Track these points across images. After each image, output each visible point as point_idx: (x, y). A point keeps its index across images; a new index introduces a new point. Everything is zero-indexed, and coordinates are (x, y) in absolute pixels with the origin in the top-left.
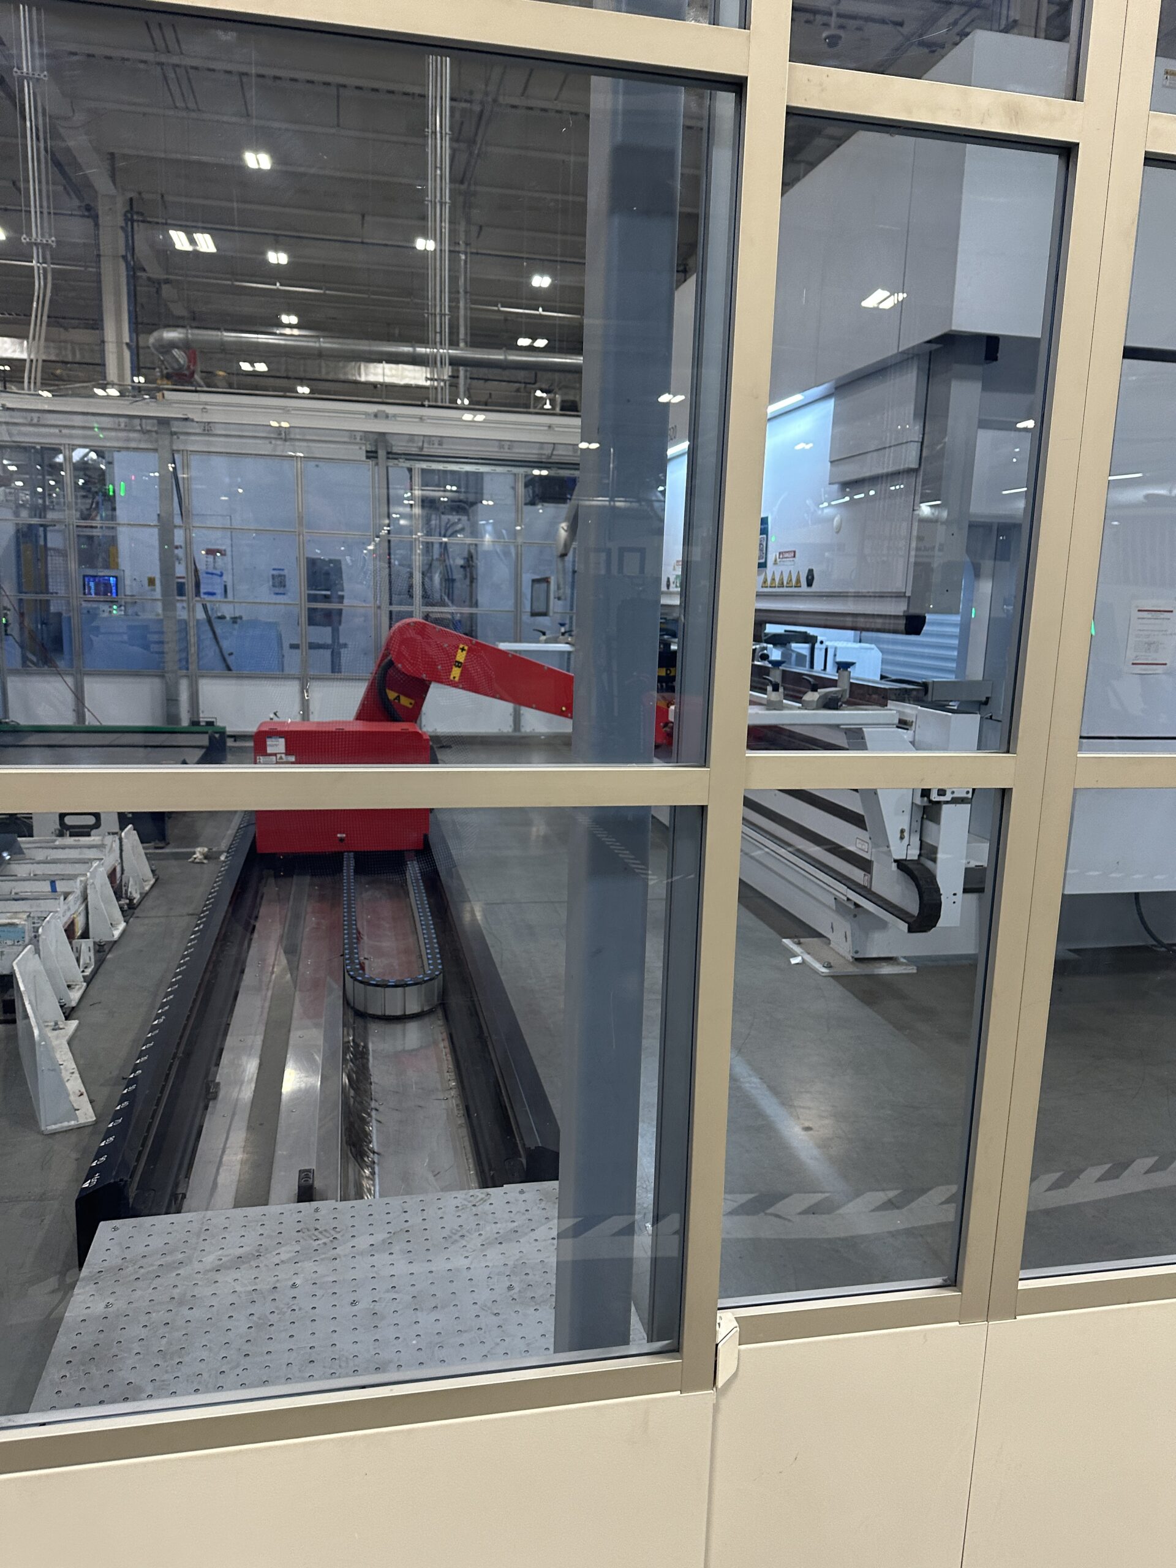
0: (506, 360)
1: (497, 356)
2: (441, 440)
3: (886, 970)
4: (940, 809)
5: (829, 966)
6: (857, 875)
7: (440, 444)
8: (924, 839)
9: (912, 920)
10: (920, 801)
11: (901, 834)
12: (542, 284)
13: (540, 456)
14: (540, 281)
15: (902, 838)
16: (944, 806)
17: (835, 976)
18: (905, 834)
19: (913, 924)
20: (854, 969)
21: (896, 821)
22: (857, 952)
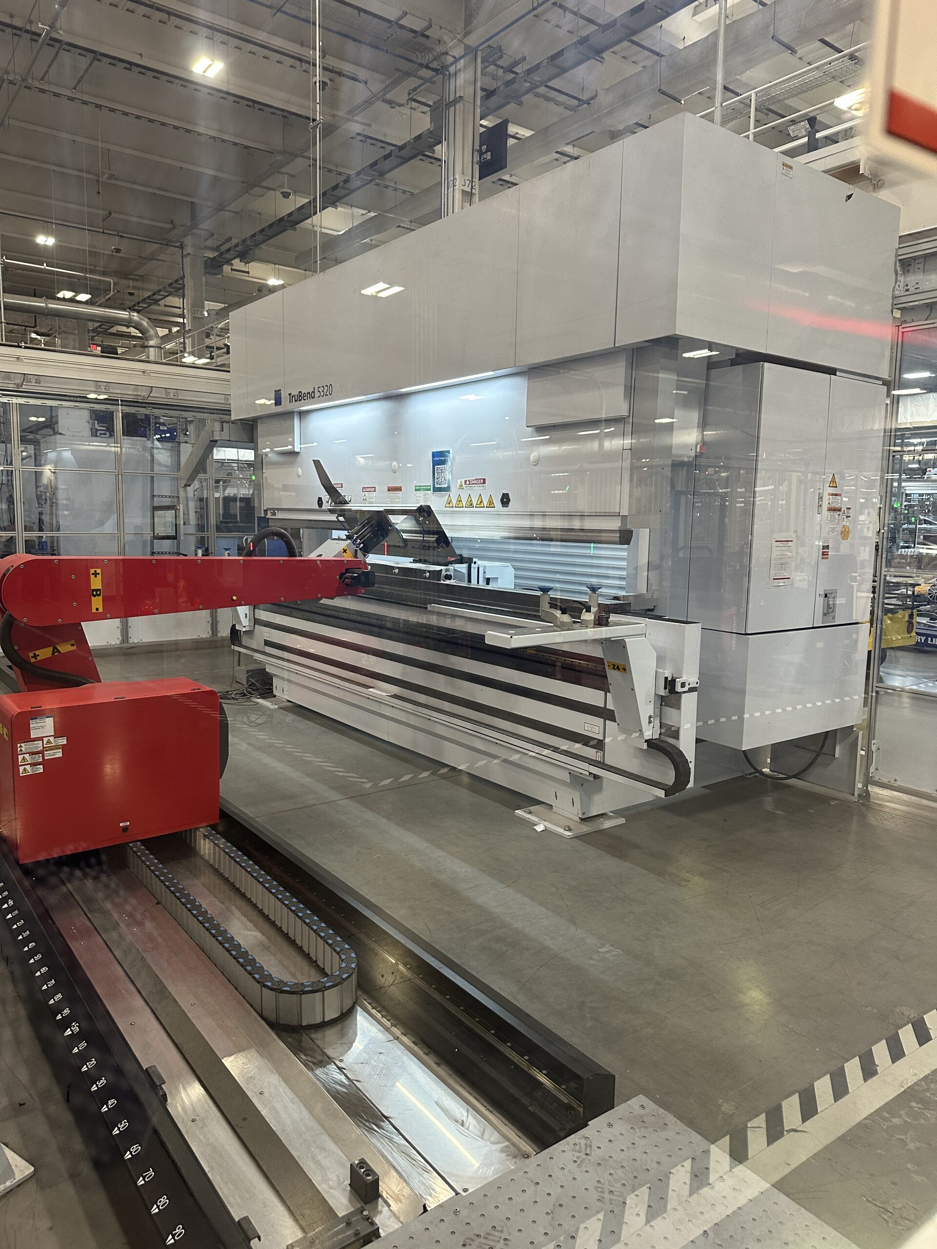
0: (47, 308)
1: (38, 303)
2: (38, 378)
3: (607, 824)
4: (680, 698)
5: (570, 830)
6: (591, 753)
7: (38, 382)
8: (663, 721)
9: (666, 788)
10: (662, 692)
11: (650, 720)
12: (47, 243)
13: (136, 397)
14: (45, 240)
15: (650, 722)
16: (683, 695)
17: (578, 837)
18: (652, 719)
19: (669, 791)
20: (585, 828)
21: (646, 708)
22: (584, 814)
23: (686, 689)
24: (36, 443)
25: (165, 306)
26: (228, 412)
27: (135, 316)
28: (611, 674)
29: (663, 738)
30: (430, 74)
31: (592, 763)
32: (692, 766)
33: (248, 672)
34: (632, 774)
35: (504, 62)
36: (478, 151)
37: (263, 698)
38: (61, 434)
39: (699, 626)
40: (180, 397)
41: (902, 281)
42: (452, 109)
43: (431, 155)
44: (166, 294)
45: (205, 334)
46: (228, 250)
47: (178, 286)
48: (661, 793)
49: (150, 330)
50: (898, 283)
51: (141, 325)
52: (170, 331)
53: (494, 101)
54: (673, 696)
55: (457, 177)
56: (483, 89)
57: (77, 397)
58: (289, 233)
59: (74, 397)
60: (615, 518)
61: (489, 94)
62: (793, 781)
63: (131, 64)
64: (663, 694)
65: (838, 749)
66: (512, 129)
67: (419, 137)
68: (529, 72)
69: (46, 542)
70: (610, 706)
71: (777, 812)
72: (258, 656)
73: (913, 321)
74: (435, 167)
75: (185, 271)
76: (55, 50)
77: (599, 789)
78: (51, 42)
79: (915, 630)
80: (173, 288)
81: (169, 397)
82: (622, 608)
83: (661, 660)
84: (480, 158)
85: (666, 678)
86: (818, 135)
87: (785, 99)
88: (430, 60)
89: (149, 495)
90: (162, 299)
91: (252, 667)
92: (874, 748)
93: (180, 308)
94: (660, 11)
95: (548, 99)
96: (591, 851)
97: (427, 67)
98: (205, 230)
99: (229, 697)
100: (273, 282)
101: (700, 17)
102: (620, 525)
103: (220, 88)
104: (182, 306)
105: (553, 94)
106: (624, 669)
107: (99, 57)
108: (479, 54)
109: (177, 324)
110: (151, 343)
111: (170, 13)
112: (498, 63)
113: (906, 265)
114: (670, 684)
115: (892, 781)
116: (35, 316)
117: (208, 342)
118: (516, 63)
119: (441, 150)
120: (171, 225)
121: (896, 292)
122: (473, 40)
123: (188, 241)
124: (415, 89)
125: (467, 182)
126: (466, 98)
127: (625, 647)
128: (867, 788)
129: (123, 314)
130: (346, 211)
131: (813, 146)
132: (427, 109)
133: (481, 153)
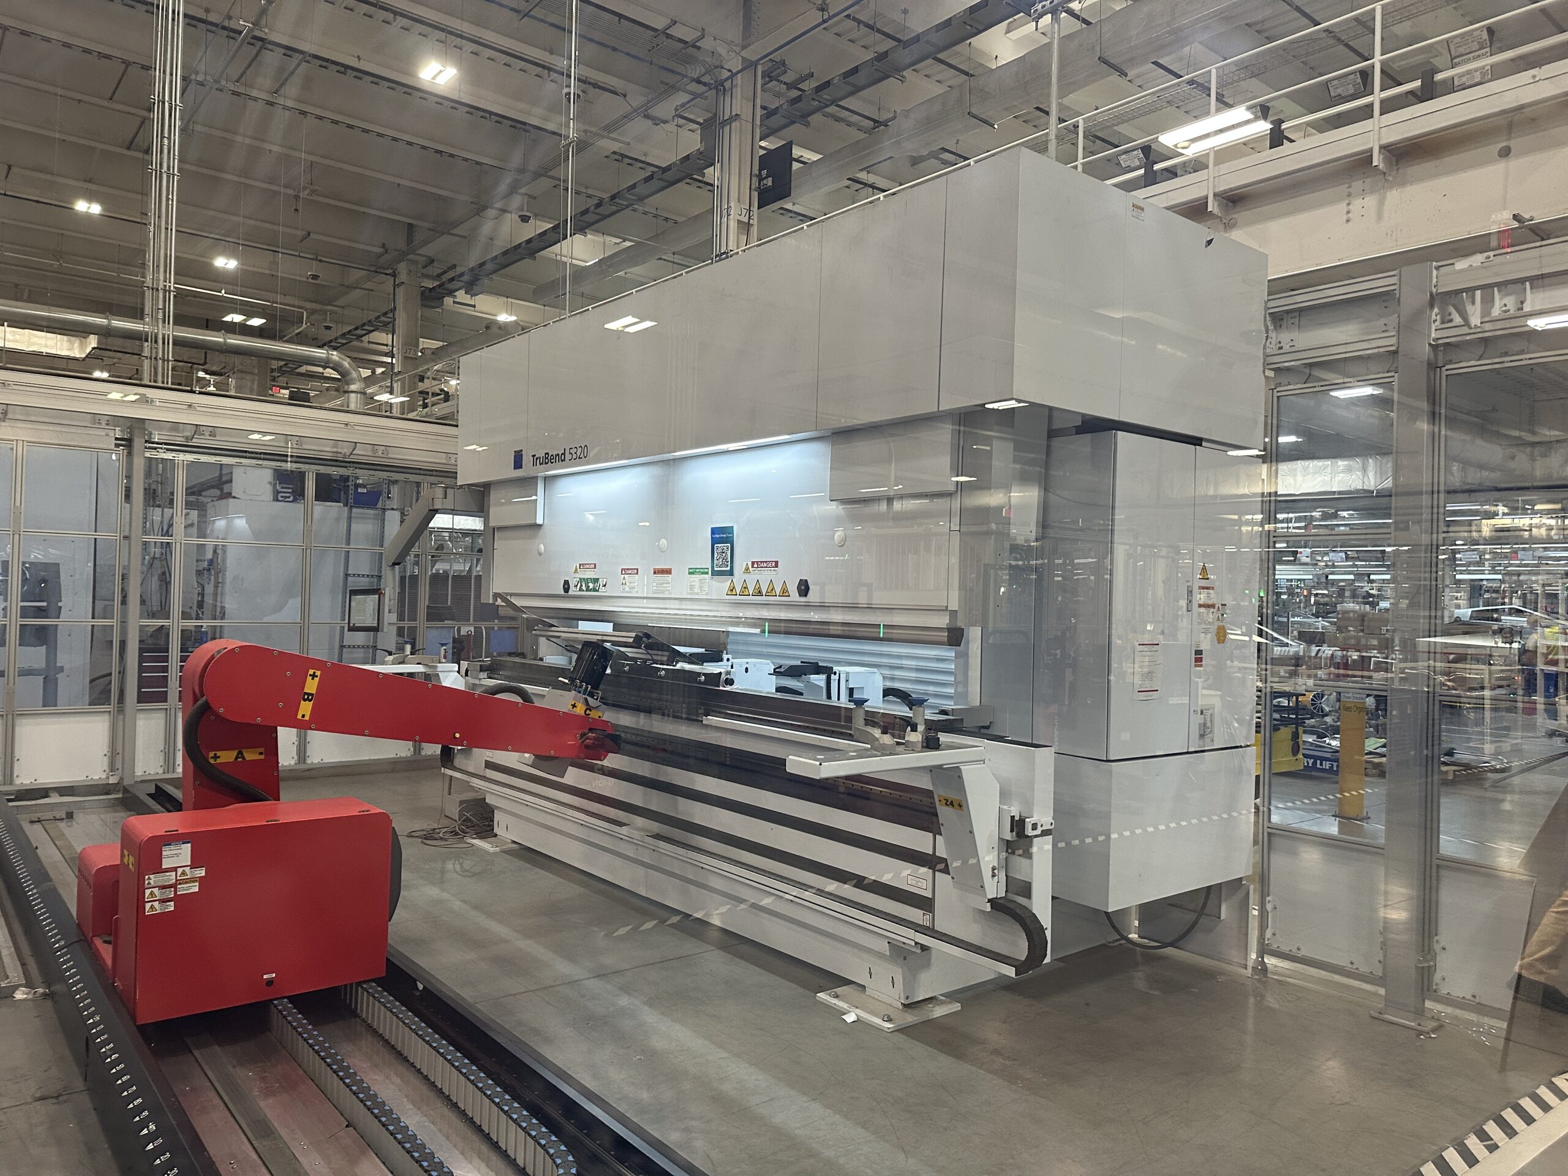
0: (225, 343)
1: (215, 338)
2: (213, 431)
3: (939, 1012)
4: (1031, 845)
5: (890, 1020)
6: (914, 914)
7: (212, 435)
8: (1010, 874)
9: (1017, 963)
10: (1008, 836)
11: (993, 872)
12: (227, 266)
13: (335, 455)
14: (225, 263)
15: (993, 876)
16: (1035, 840)
17: (900, 1030)
18: (996, 871)
19: (1020, 968)
20: (910, 1018)
21: (989, 858)
22: (907, 998)
23: (1038, 832)
24: (201, 508)
25: (369, 342)
26: (454, 475)
27: (335, 355)
28: (944, 812)
29: (1011, 896)
30: (701, 89)
31: (917, 929)
32: (1048, 933)
33: (461, 802)
34: (971, 945)
35: (789, 77)
36: (757, 176)
37: (481, 838)
38: (235, 497)
39: (1053, 750)
40: (390, 456)
41: (1274, 337)
42: (727, 129)
43: (700, 178)
44: (371, 328)
45: (418, 378)
46: (453, 279)
47: (386, 320)
48: (1010, 972)
49: (353, 372)
50: (1269, 340)
51: (341, 366)
52: (374, 372)
53: (776, 121)
54: (1022, 841)
55: (732, 204)
56: (763, 108)
57: (261, 453)
58: (527, 261)
59: (256, 453)
60: (941, 613)
61: (769, 113)
62: (1169, 951)
63: (347, 67)
64: (1009, 839)
65: (1224, 908)
66: (797, 152)
67: (687, 157)
68: (819, 89)
69: (206, 633)
70: (941, 852)
71: (1151, 992)
72: (476, 783)
73: (1289, 384)
74: (704, 192)
75: (397, 302)
76: (254, 50)
77: (927, 965)
78: (252, 41)
79: (1302, 751)
80: (380, 322)
81: (377, 455)
82: (953, 725)
83: (1005, 796)
84: (759, 184)
85: (1013, 817)
86: (1156, 167)
87: (1114, 125)
88: (702, 73)
89: (342, 574)
90: (365, 335)
91: (466, 796)
92: (1269, 907)
93: (387, 345)
94: (969, 28)
95: (838, 119)
96: (918, 1049)
97: (699, 82)
98: (425, 256)
99: (436, 836)
100: (504, 318)
101: (1015, 35)
102: (948, 621)
103: (450, 96)
104: (390, 343)
105: (845, 114)
106: (960, 806)
107: (308, 58)
108: (760, 69)
109: (382, 364)
110: (353, 387)
111: (396, 13)
112: (781, 78)
113: (1278, 319)
114: (1018, 825)
115: (1294, 950)
116: (206, 353)
117: (421, 386)
118: (803, 79)
119: (712, 174)
120: (382, 250)
121: (1268, 351)
122: (751, 53)
123: (402, 268)
124: (683, 105)
125: (744, 211)
126: (743, 117)
127: (960, 777)
128: (1263, 958)
129: (320, 353)
130: (596, 238)
131: (1151, 179)
132: (695, 126)
133: (761, 179)
